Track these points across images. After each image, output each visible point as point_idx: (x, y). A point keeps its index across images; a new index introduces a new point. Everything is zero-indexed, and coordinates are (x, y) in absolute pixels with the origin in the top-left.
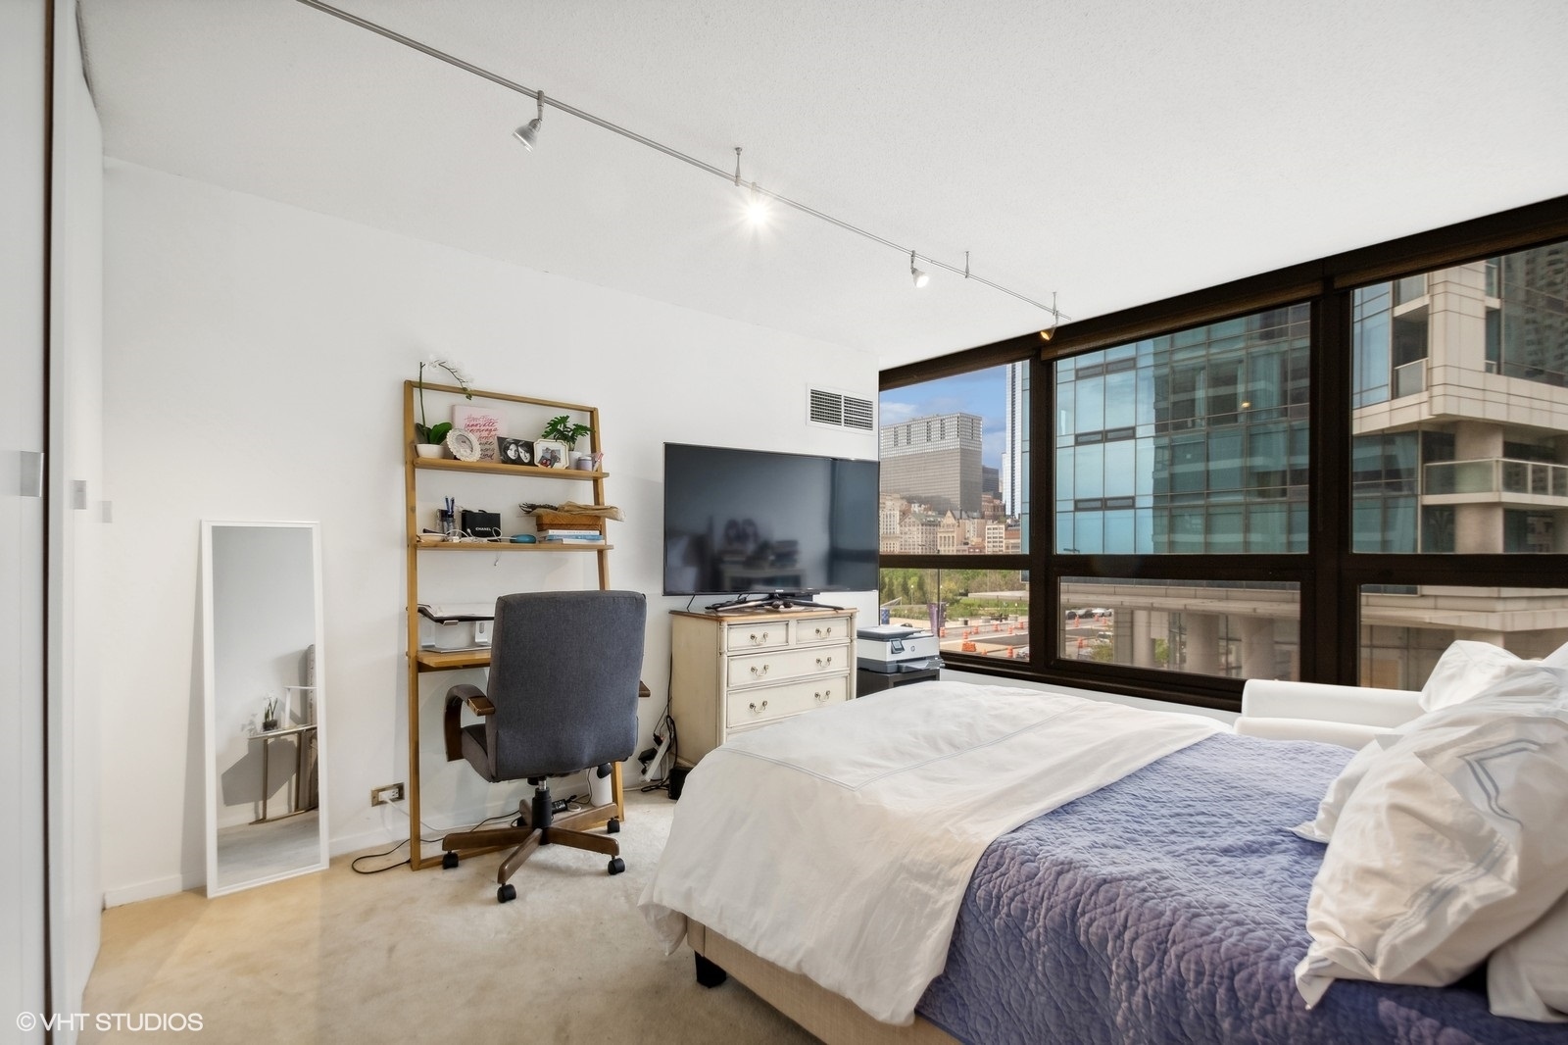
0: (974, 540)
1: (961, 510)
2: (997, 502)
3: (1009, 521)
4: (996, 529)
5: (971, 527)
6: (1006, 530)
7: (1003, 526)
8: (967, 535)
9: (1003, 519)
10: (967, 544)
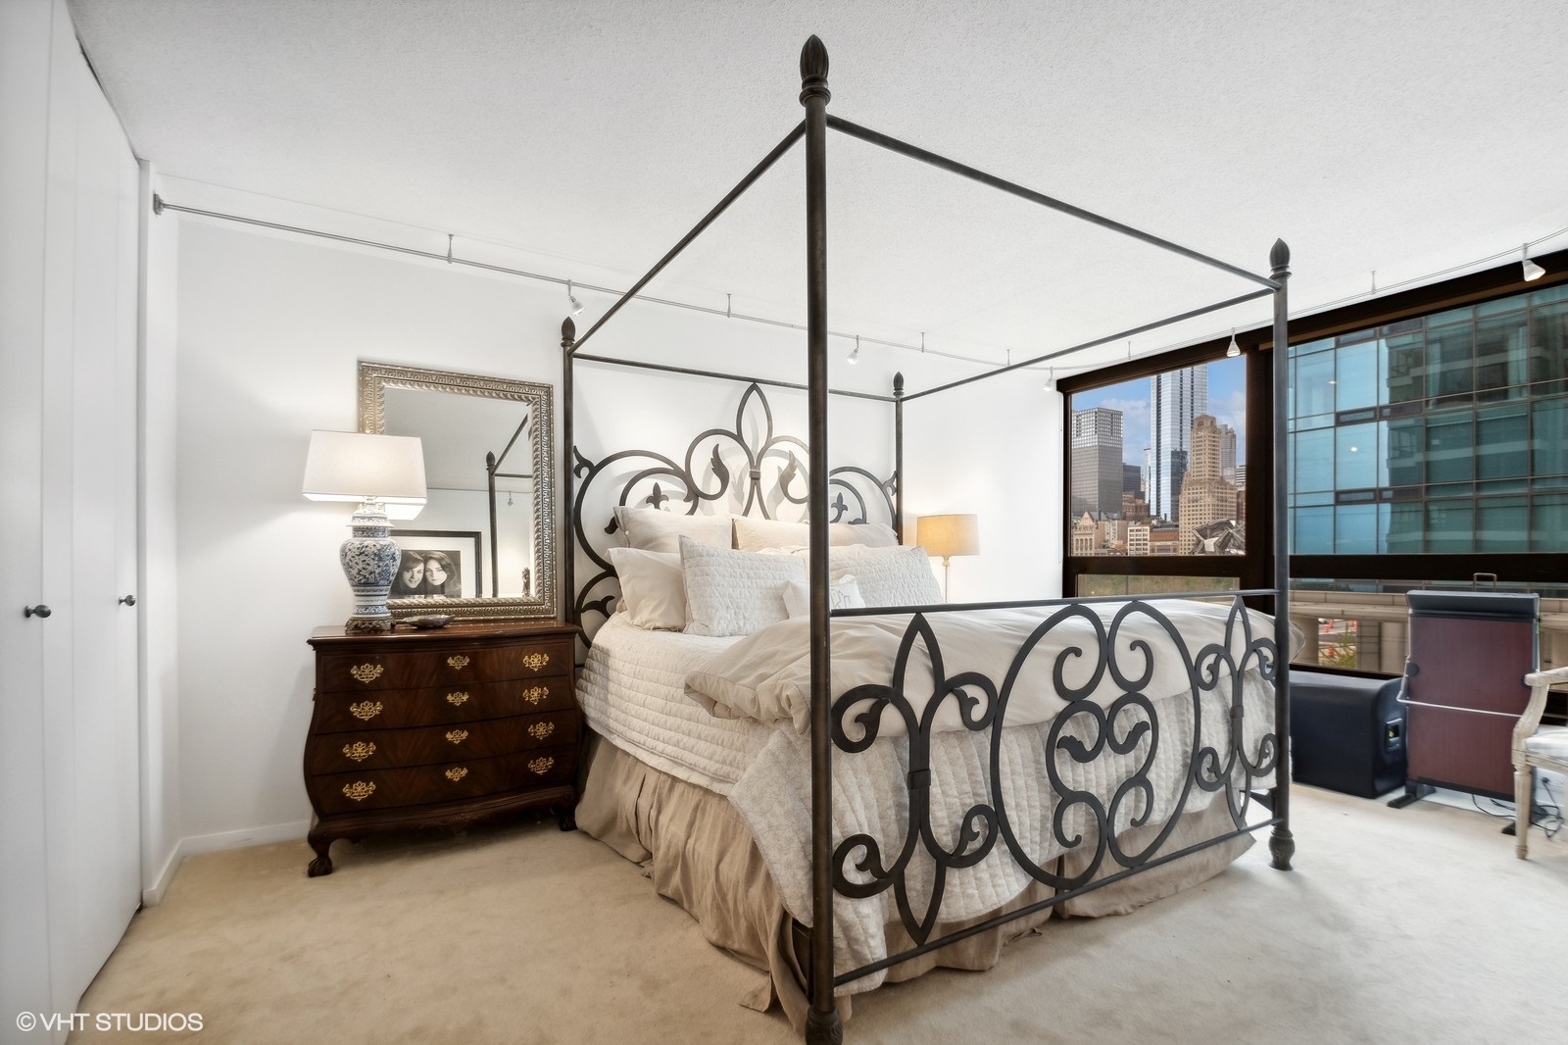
0: (1115, 543)
1: (1100, 512)
2: (1140, 502)
3: (1154, 522)
4: (1140, 530)
5: (1111, 529)
6: (1151, 531)
7: (1148, 528)
8: (1107, 538)
9: (1146, 520)
10: (1104, 547)
